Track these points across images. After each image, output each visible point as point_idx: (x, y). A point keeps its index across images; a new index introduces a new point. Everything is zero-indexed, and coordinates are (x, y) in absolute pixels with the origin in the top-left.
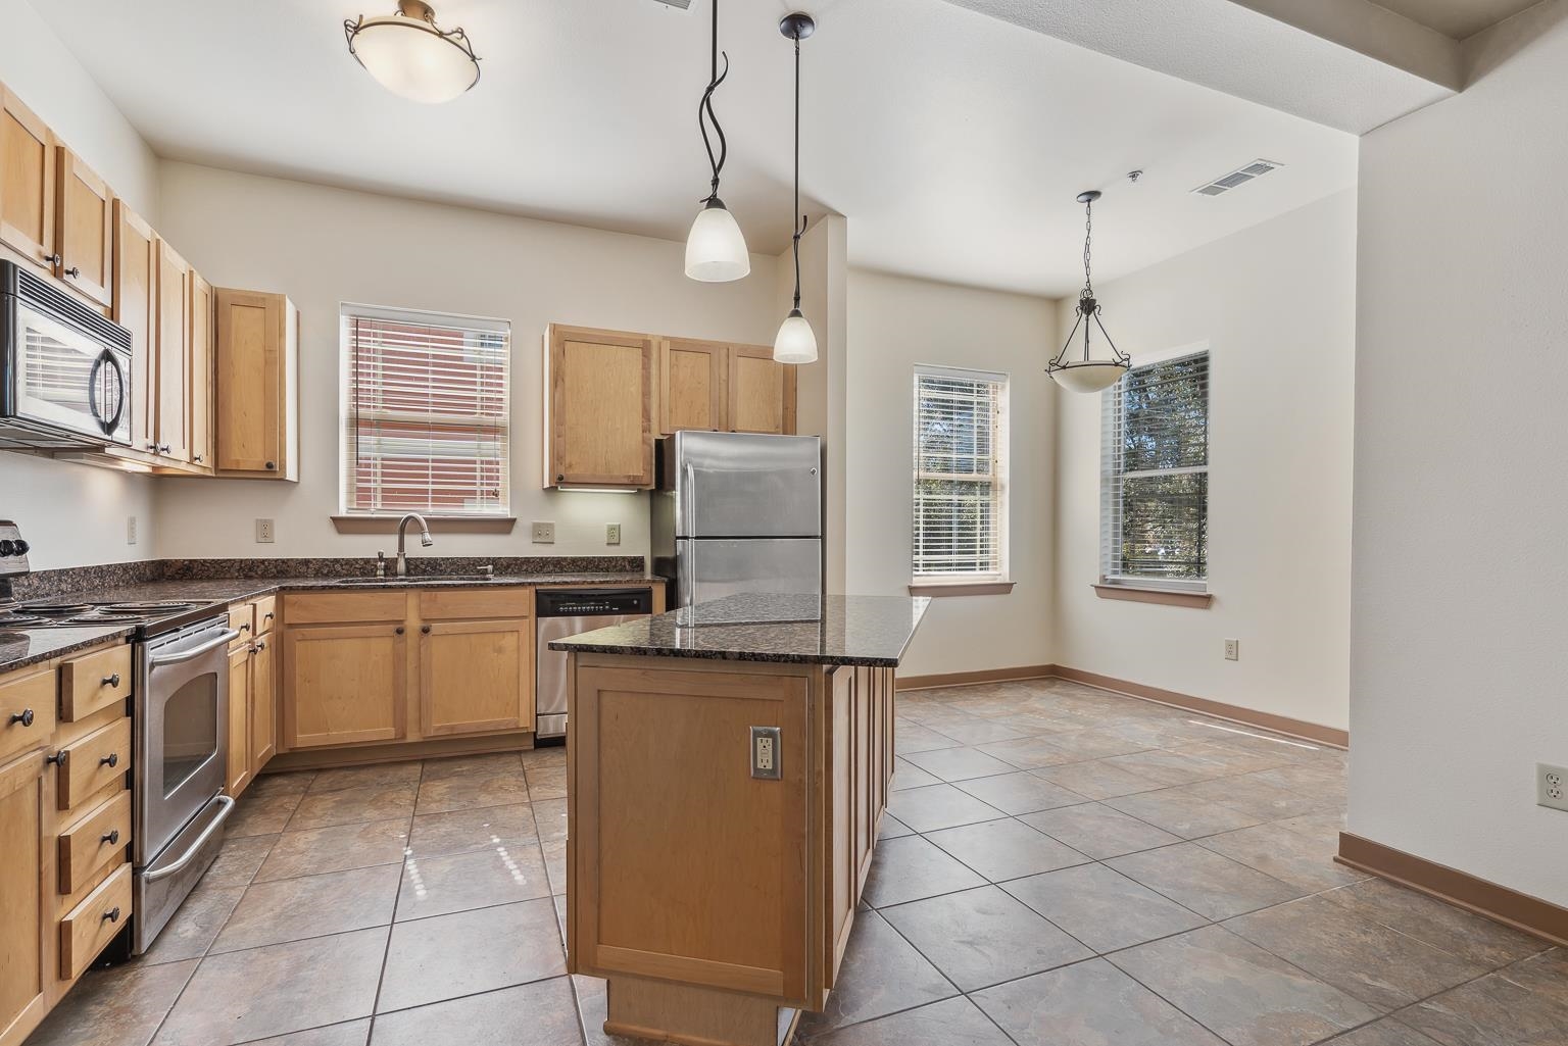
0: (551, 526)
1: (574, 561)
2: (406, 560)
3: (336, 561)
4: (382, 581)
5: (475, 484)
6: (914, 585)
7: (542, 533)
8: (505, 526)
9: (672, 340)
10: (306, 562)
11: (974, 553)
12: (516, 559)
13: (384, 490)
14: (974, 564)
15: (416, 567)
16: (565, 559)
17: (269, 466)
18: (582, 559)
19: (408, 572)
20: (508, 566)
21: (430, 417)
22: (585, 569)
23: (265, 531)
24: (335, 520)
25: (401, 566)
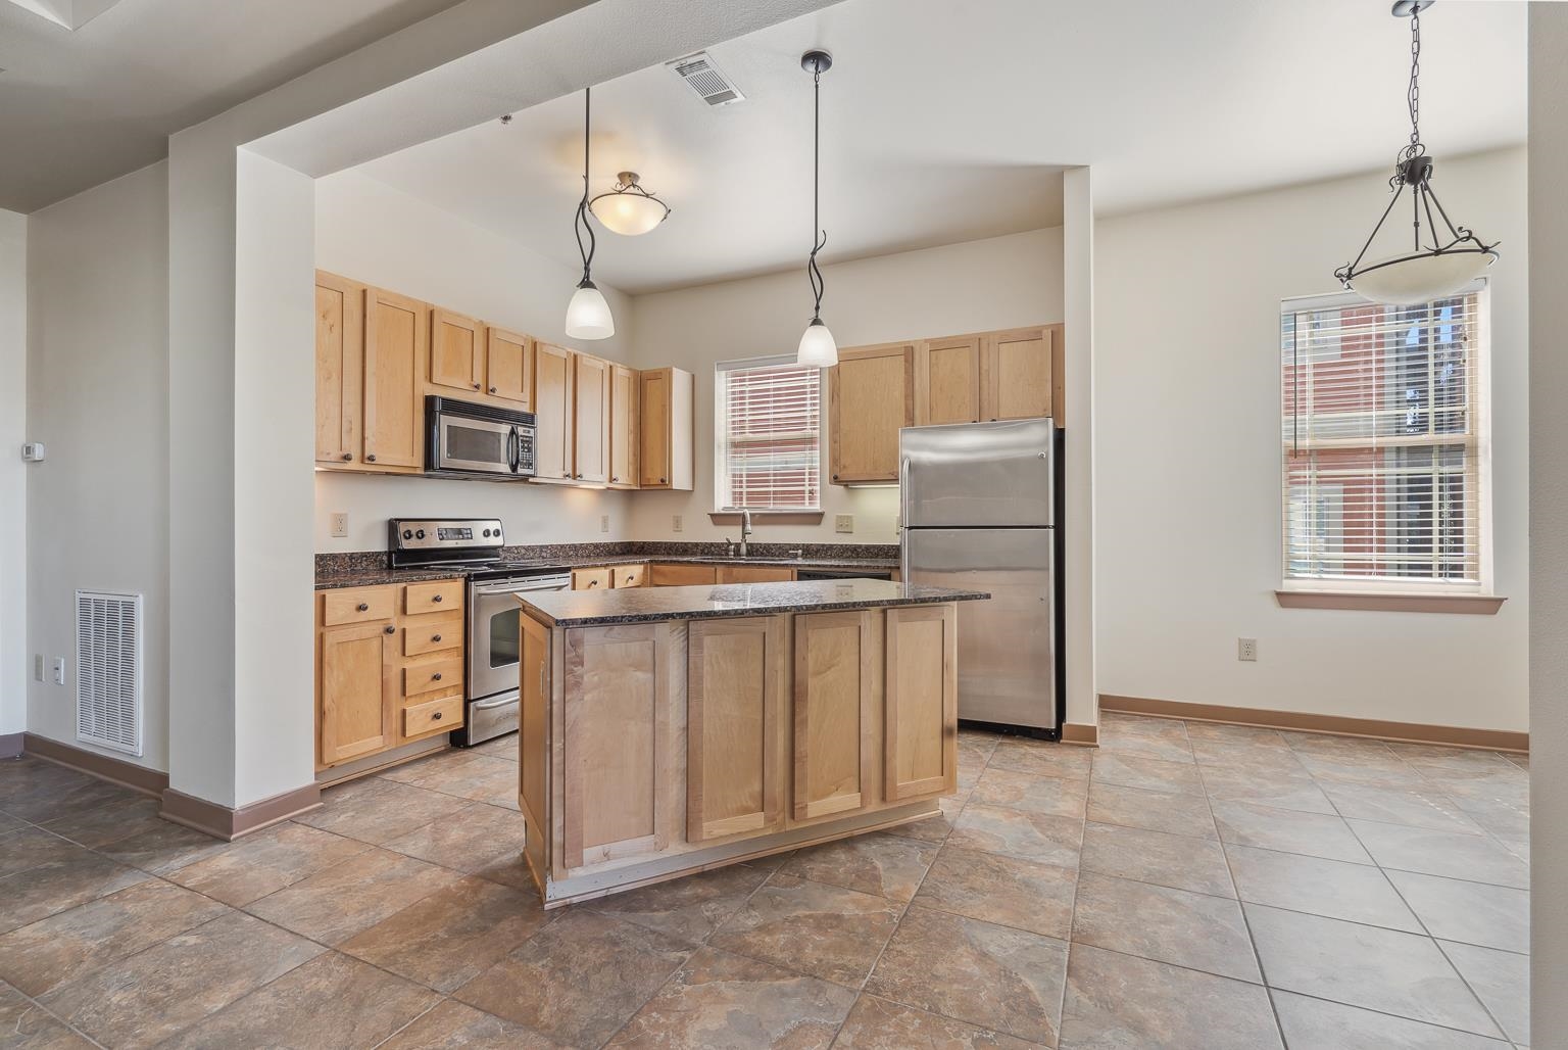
0: (849, 517)
1: (868, 548)
2: (747, 545)
3: (712, 544)
4: (732, 559)
5: (803, 485)
6: (1284, 590)
7: (844, 526)
8: (816, 518)
9: (931, 342)
10: (697, 545)
11: (1430, 550)
12: (823, 545)
13: (748, 493)
14: (1429, 567)
15: (753, 550)
16: (860, 546)
17: (662, 481)
18: (874, 546)
19: (749, 553)
20: (818, 551)
21: (772, 436)
22: (877, 555)
23: (677, 524)
24: (712, 515)
25: (744, 549)
